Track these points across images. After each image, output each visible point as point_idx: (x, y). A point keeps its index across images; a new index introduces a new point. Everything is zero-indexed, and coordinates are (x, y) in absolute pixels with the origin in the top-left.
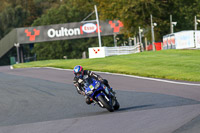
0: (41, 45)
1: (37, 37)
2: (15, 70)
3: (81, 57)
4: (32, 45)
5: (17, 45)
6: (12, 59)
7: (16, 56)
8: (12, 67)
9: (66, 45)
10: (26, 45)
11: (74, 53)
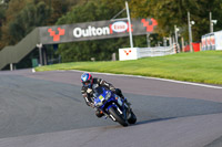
0: (66, 46)
1: (61, 37)
2: (37, 73)
3: (111, 59)
4: (56, 46)
5: (40, 46)
6: (34, 61)
7: (38, 58)
8: (33, 70)
9: (94, 45)
10: (50, 45)
11: (103, 54)
